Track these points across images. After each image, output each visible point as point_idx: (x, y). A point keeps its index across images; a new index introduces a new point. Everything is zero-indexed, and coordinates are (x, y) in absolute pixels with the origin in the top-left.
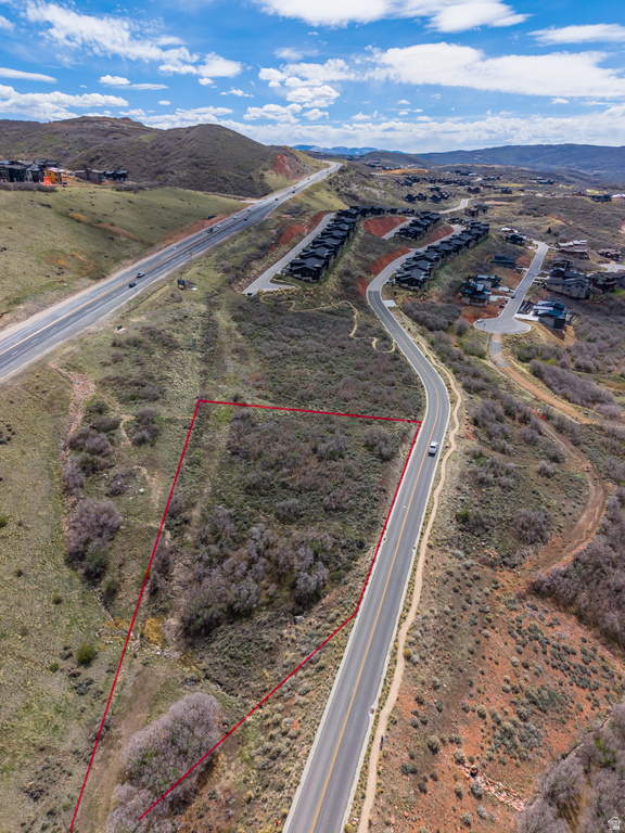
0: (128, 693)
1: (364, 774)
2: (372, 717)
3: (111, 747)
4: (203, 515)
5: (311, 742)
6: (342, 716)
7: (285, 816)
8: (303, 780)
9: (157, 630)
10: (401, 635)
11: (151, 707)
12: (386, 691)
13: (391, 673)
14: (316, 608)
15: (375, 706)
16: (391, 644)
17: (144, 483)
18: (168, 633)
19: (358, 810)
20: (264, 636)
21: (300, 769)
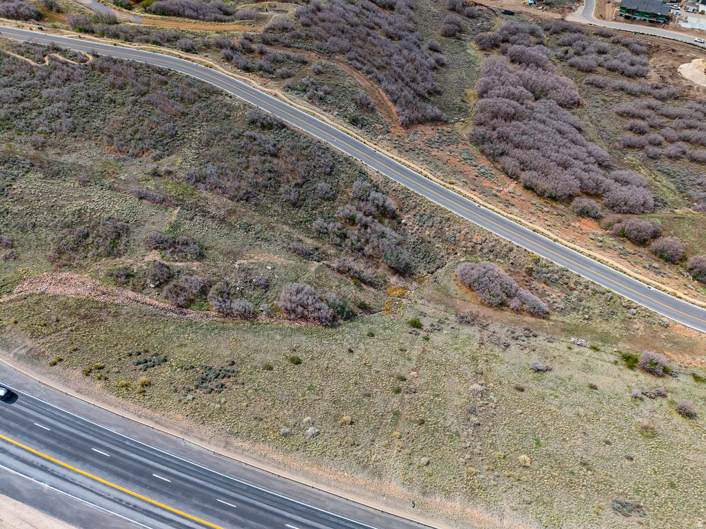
0: (443, 307)
1: (511, 219)
2: (482, 207)
3: (478, 316)
4: (312, 238)
5: (491, 233)
6: (479, 217)
7: (525, 250)
8: (510, 240)
9: (395, 290)
10: (436, 181)
11: (452, 297)
12: (470, 198)
13: (460, 193)
14: (398, 212)
15: (477, 205)
16: (442, 187)
17: (262, 266)
18: (400, 285)
19: (525, 225)
20: (412, 240)
21: (505, 240)
